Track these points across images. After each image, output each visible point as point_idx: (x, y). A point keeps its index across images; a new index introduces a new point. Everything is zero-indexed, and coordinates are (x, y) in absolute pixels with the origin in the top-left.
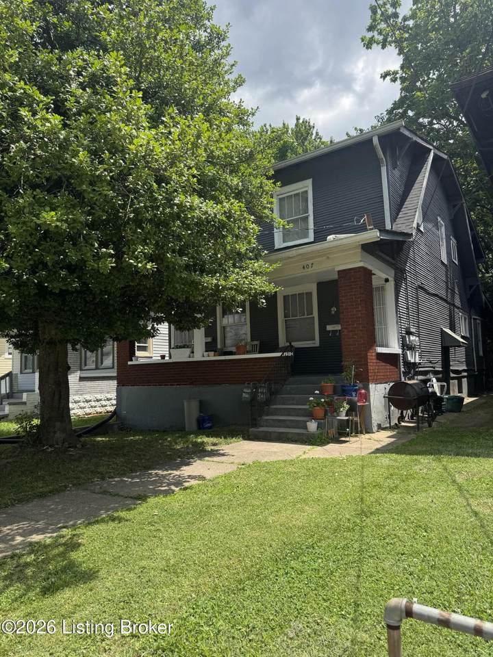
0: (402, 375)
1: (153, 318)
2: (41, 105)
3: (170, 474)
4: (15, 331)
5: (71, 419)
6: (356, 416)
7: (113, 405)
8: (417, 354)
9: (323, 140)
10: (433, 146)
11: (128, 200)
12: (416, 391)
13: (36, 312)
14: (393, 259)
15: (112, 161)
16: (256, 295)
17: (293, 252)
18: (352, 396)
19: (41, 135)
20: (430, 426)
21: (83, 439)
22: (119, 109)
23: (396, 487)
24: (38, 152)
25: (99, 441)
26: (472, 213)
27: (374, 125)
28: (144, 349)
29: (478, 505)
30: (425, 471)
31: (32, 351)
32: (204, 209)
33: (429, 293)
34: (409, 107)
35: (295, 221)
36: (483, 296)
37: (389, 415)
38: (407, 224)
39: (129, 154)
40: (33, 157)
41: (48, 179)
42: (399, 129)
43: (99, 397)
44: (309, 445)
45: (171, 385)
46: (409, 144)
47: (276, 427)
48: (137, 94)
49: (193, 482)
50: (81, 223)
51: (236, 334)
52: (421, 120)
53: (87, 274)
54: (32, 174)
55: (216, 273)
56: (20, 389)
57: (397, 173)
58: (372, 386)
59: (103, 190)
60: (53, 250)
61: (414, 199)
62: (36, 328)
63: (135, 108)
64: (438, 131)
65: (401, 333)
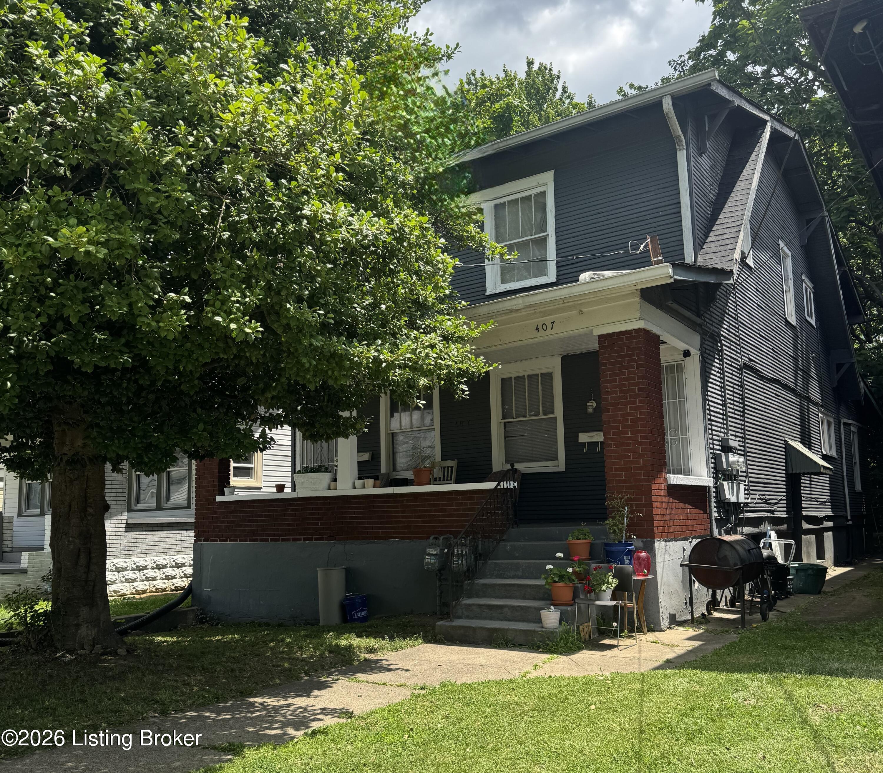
0: (714, 524)
1: (263, 418)
2: (66, 37)
3: (288, 706)
4: (10, 437)
5: (107, 602)
6: (630, 599)
7: (186, 576)
8: (742, 487)
9: (576, 100)
10: (771, 116)
11: (221, 207)
12: (739, 554)
13: (50, 405)
14: (699, 315)
15: (191, 139)
16: (449, 378)
17: (518, 301)
18: (623, 562)
19: (65, 91)
20: (765, 618)
21: (129, 639)
22: (205, 47)
23: (700, 731)
24: (60, 120)
25: (160, 643)
26: (841, 234)
27: (666, 76)
28: (247, 472)
29: (846, 764)
30: (753, 701)
31: (39, 475)
32: (356, 225)
33: (762, 378)
34: (728, 46)
35: (522, 247)
36: (862, 384)
37: (691, 599)
38: (723, 254)
39: (221, 128)
40: (48, 128)
41: (74, 169)
42: (709, 85)
43: (161, 561)
44: (543, 652)
45: (294, 540)
46: (727, 111)
47: (485, 618)
48: (239, 21)
49: (329, 721)
50: (133, 247)
51: (414, 448)
52: (749, 68)
53: (142, 339)
54: (46, 161)
55: (376, 339)
56: (16, 544)
57: (705, 161)
58: (659, 545)
59: (174, 190)
60: (80, 296)
61: (737, 208)
62: (48, 434)
63: (235, 45)
64: (780, 87)
65: (713, 449)
